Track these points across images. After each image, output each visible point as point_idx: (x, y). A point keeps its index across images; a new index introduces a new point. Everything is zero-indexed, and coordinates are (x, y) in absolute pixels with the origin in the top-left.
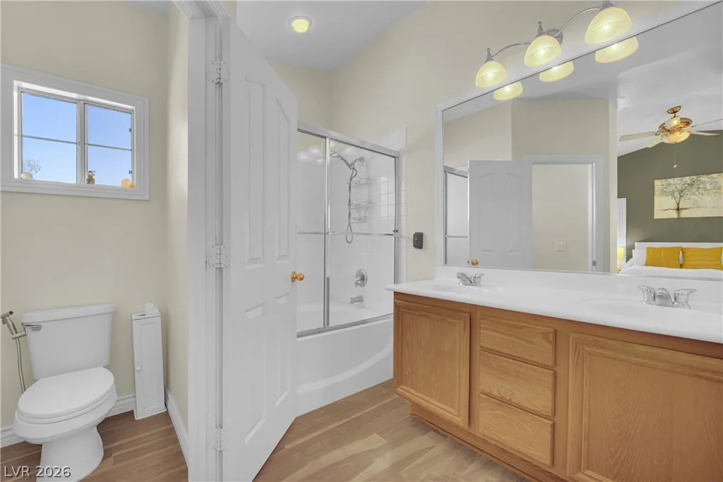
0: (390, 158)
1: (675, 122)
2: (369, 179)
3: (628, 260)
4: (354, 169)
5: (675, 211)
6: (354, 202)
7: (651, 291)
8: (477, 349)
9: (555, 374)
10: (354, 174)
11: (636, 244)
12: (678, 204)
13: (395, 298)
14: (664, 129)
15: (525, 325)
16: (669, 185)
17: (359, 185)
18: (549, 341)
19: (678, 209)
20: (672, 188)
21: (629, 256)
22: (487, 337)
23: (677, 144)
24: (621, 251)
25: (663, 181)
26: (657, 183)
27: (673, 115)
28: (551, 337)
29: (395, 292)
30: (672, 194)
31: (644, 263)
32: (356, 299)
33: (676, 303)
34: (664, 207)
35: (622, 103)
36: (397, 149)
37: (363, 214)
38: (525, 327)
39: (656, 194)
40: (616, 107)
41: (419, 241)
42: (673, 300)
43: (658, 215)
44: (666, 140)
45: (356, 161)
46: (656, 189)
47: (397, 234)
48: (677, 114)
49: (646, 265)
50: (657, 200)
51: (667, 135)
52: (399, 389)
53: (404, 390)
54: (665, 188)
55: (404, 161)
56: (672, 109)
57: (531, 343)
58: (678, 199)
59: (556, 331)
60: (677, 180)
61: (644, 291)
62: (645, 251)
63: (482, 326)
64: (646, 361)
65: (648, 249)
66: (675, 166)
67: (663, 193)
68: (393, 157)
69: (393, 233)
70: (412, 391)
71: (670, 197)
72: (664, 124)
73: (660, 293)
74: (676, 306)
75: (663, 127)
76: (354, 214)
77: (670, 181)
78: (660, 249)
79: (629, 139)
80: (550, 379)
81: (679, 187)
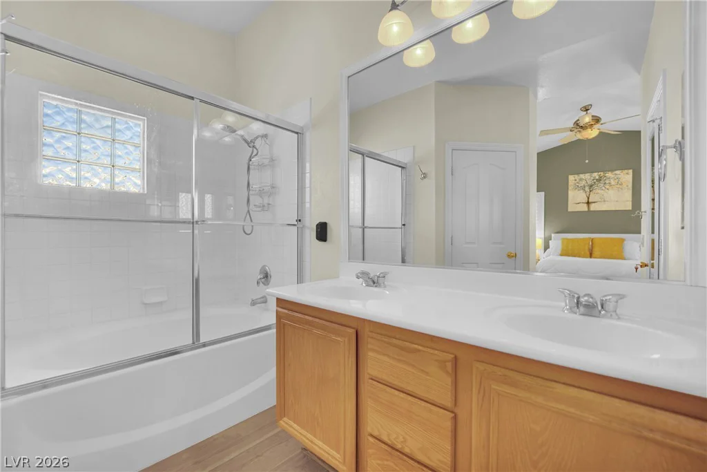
0: (294, 134)
1: (587, 119)
2: (272, 160)
3: (545, 250)
4: (253, 146)
5: (586, 205)
6: (255, 186)
7: (574, 296)
8: (364, 378)
9: (455, 418)
10: (254, 154)
11: (553, 235)
12: (588, 198)
13: (277, 306)
14: (579, 126)
15: (420, 348)
16: (581, 180)
17: (261, 166)
18: (447, 372)
19: (588, 203)
20: (583, 183)
21: (546, 247)
22: (377, 363)
23: (588, 140)
24: (539, 243)
25: (576, 176)
26: (571, 178)
27: (585, 113)
28: (449, 366)
29: (277, 299)
30: (583, 188)
31: (560, 253)
32: (259, 301)
33: (603, 312)
34: (576, 200)
35: (542, 93)
36: (301, 124)
37: (266, 201)
38: (419, 351)
39: (570, 188)
40: (536, 96)
41: (322, 232)
42: (600, 308)
43: (572, 208)
44: (579, 136)
45: (257, 138)
46: (570, 184)
47: (300, 225)
48: (588, 111)
49: (561, 255)
50: (571, 193)
51: (580, 131)
52: (281, 422)
53: (286, 423)
54: (578, 183)
55: (308, 137)
56: (585, 107)
57: (427, 373)
58: (588, 193)
59: (456, 358)
60: (587, 176)
61: (565, 296)
62: (560, 242)
63: (370, 346)
64: (572, 410)
65: (563, 239)
66: (587, 161)
67: (577, 187)
68: (297, 133)
69: (296, 223)
70: (295, 426)
71: (582, 191)
72: (578, 120)
73: (586, 301)
74: (604, 316)
75: (576, 124)
76: (255, 200)
77: (582, 176)
78: (573, 240)
79: (547, 134)
80: (448, 424)
81: (589, 183)
